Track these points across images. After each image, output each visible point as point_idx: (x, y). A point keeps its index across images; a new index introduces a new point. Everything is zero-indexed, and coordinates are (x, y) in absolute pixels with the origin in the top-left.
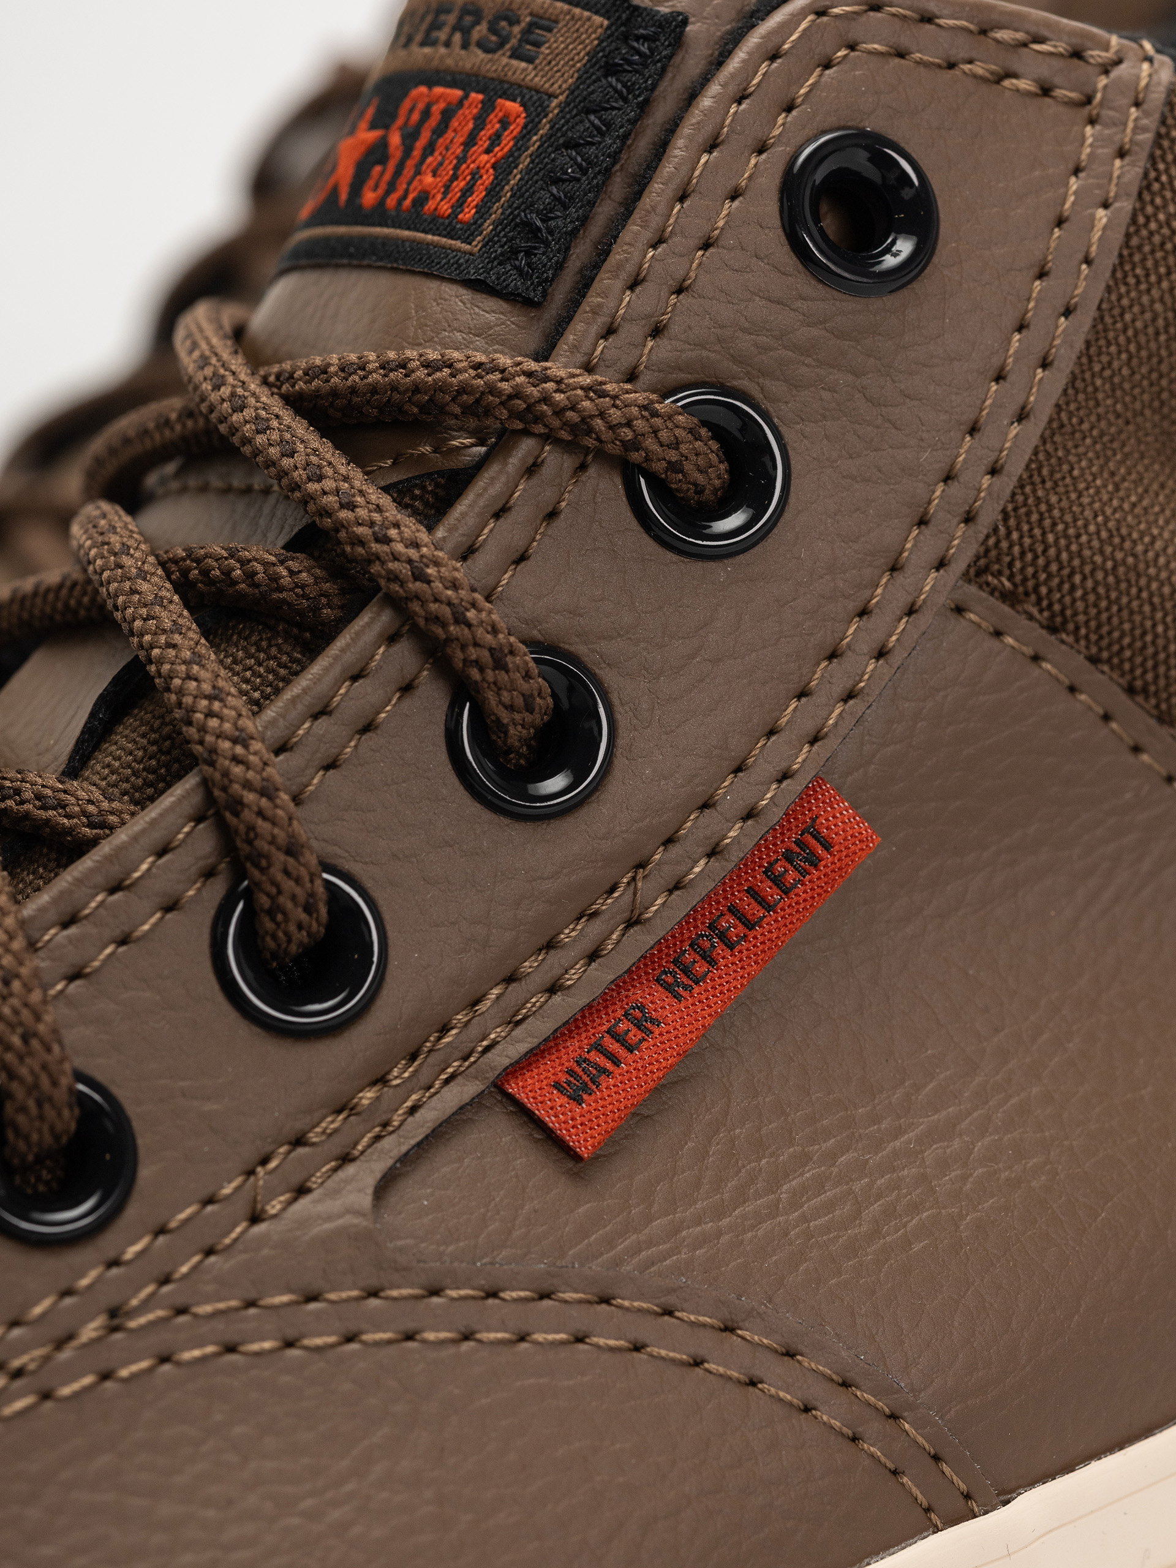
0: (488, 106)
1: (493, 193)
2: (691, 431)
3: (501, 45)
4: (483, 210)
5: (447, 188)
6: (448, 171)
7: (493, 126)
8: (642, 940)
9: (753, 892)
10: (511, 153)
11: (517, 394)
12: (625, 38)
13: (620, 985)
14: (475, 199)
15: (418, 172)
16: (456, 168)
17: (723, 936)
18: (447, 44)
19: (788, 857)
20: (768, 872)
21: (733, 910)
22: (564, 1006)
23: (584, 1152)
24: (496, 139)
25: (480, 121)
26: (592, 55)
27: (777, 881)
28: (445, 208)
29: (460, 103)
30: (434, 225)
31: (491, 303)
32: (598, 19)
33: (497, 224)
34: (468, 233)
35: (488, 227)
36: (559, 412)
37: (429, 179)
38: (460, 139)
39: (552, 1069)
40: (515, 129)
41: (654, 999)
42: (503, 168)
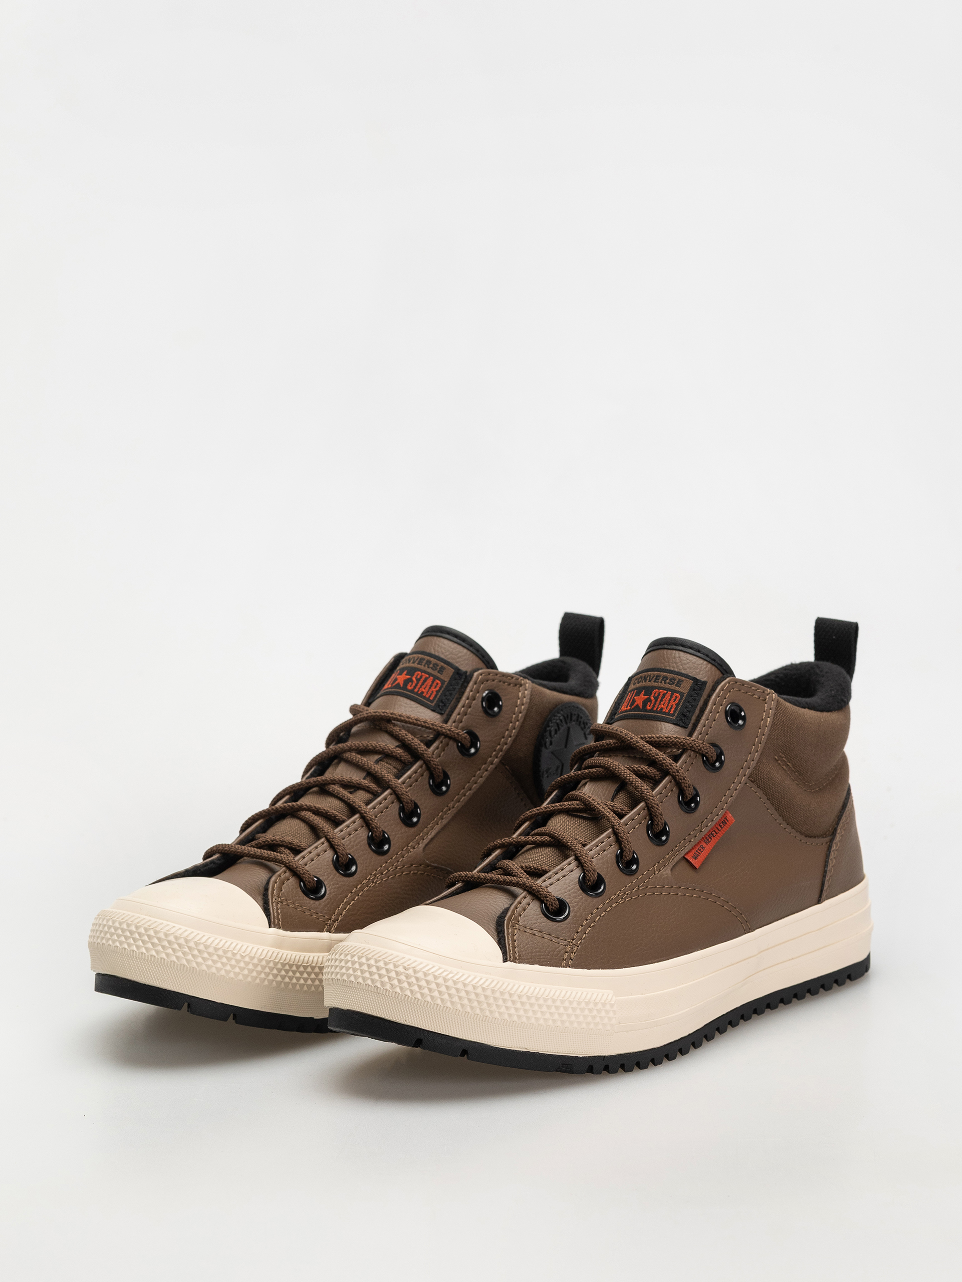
0: (672, 694)
1: (676, 709)
2: (709, 747)
3: (673, 684)
4: (675, 711)
5: (667, 708)
6: (666, 704)
7: (674, 698)
8: (703, 834)
9: (717, 828)
10: (678, 702)
11: (682, 742)
12: (697, 684)
13: (700, 842)
14: (673, 709)
15: (660, 704)
16: (668, 704)
17: (713, 835)
18: (661, 682)
19: (722, 822)
20: (719, 825)
21: (714, 831)
22: (693, 844)
23: (697, 868)
24: (675, 700)
25: (671, 697)
26: (691, 687)
27: (721, 826)
28: (667, 711)
29: (666, 693)
30: (665, 713)
31: (678, 727)
32: (691, 681)
33: (678, 714)
34: (673, 715)
35: (676, 715)
36: (689, 744)
37: (663, 706)
38: (667, 700)
39: (691, 854)
40: (678, 699)
41: (704, 844)
42: (677, 705)
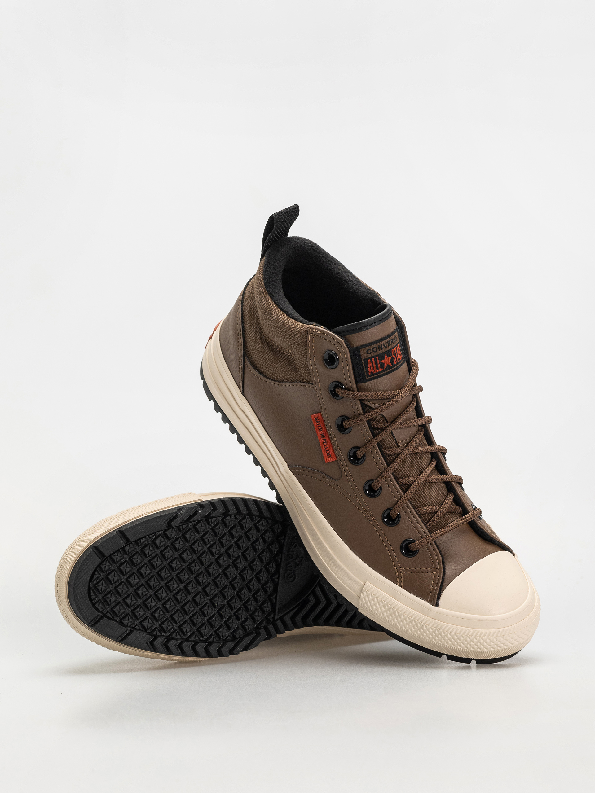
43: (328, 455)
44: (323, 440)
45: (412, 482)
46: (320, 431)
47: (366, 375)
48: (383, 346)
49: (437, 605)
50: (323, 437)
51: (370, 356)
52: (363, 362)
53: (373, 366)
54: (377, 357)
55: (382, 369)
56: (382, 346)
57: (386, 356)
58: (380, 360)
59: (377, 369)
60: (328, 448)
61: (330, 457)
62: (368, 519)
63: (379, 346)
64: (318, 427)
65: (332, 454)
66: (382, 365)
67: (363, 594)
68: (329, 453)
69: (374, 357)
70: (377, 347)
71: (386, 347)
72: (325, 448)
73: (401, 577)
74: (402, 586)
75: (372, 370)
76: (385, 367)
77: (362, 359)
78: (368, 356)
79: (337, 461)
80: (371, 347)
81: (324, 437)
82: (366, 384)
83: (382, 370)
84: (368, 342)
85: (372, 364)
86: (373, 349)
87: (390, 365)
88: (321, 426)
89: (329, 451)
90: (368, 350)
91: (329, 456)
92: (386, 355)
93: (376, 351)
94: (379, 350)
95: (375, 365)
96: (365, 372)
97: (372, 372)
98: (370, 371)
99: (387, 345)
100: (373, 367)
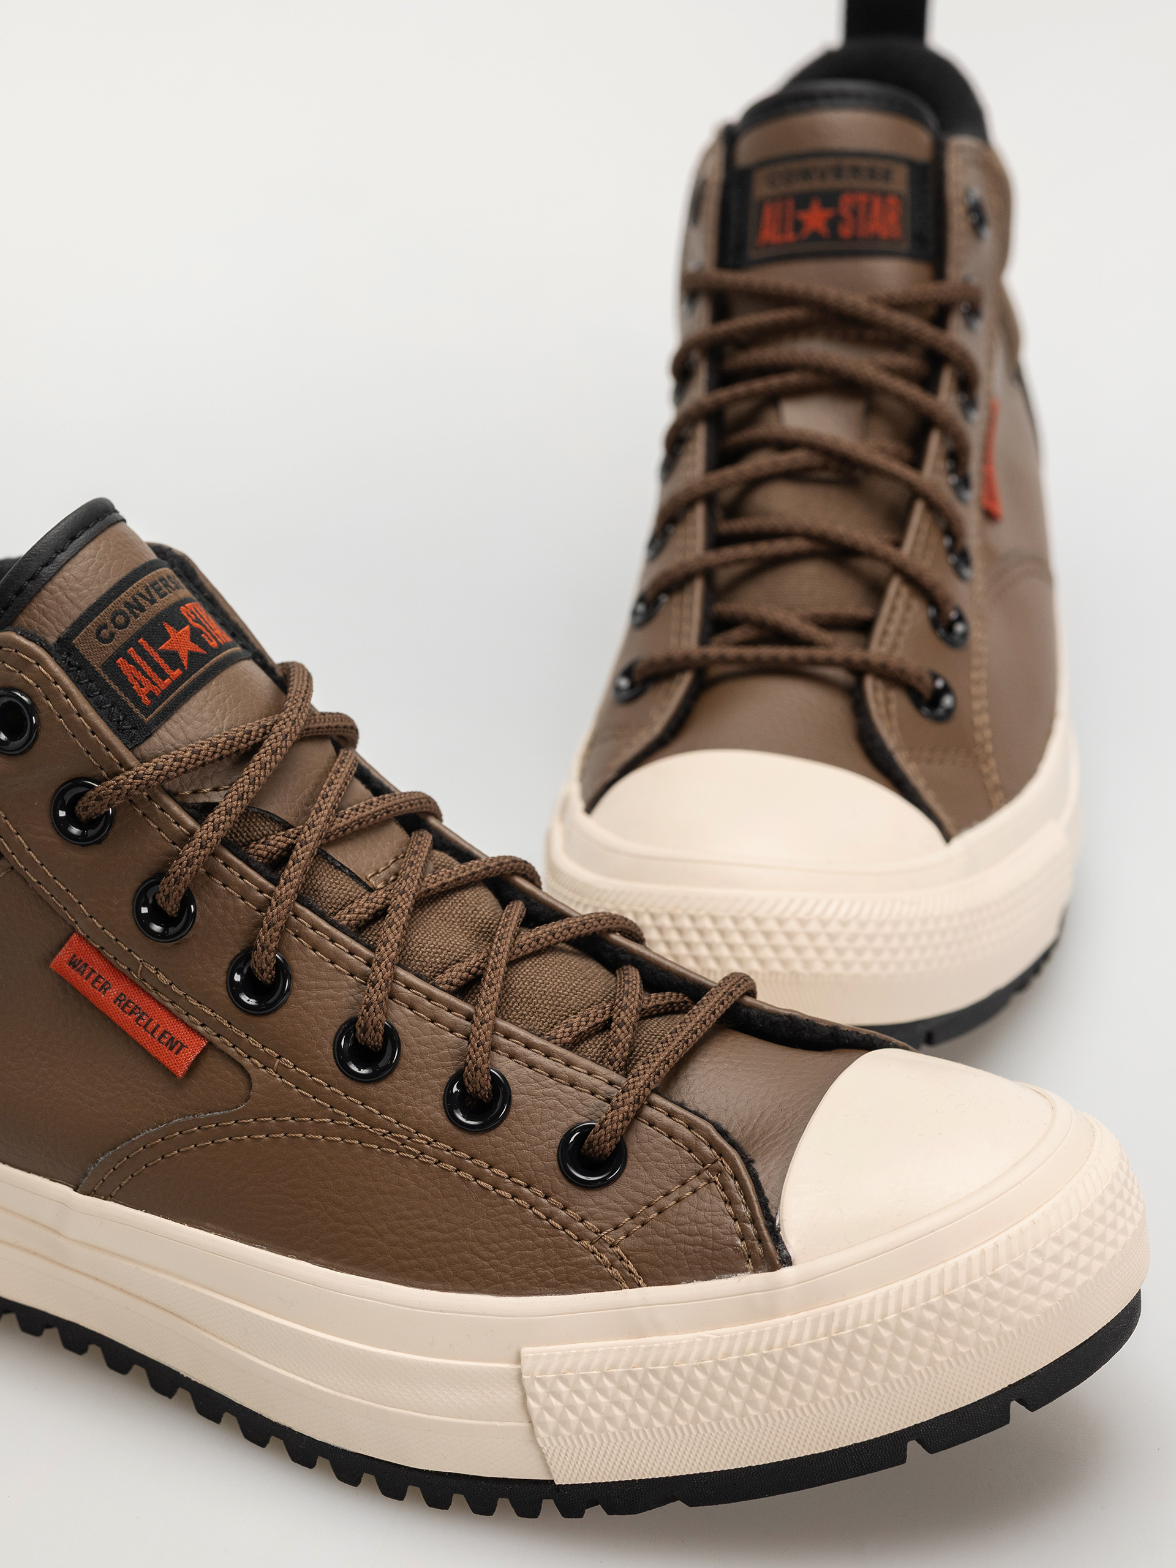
43: (171, 1049)
44: (130, 1014)
45: (479, 967)
46: (104, 993)
47: (137, 711)
48: (142, 601)
49: (787, 1261)
50: (126, 1005)
51: (116, 643)
52: (107, 678)
53: (144, 673)
54: (141, 640)
55: (178, 672)
56: (135, 600)
57: (170, 629)
58: (154, 644)
59: (163, 676)
60: (158, 1026)
61: (183, 1046)
62: (409, 1152)
63: (127, 604)
64: (93, 983)
65: (182, 1034)
66: (172, 658)
67: (535, 1398)
68: (172, 1039)
69: (132, 642)
70: (124, 609)
71: (153, 601)
72: (152, 1033)
73: (622, 1259)
74: (641, 1282)
75: (148, 687)
76: (185, 663)
77: (98, 669)
78: (109, 649)
79: (210, 1043)
80: (104, 616)
81: (130, 1001)
82: (155, 739)
83: (181, 672)
84: (85, 605)
85: (138, 667)
86: (113, 620)
87: (198, 654)
88: (100, 976)
89: (169, 1033)
90: (98, 632)
91: (177, 1048)
92: (165, 624)
93: (127, 622)
94: (136, 616)
95: (148, 670)
96: (131, 705)
97: (151, 695)
98: (142, 693)
99: (156, 596)
100: (147, 677)
